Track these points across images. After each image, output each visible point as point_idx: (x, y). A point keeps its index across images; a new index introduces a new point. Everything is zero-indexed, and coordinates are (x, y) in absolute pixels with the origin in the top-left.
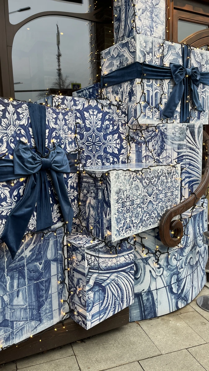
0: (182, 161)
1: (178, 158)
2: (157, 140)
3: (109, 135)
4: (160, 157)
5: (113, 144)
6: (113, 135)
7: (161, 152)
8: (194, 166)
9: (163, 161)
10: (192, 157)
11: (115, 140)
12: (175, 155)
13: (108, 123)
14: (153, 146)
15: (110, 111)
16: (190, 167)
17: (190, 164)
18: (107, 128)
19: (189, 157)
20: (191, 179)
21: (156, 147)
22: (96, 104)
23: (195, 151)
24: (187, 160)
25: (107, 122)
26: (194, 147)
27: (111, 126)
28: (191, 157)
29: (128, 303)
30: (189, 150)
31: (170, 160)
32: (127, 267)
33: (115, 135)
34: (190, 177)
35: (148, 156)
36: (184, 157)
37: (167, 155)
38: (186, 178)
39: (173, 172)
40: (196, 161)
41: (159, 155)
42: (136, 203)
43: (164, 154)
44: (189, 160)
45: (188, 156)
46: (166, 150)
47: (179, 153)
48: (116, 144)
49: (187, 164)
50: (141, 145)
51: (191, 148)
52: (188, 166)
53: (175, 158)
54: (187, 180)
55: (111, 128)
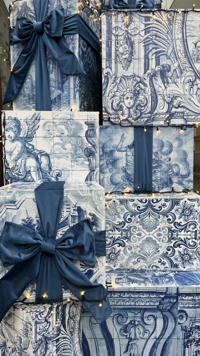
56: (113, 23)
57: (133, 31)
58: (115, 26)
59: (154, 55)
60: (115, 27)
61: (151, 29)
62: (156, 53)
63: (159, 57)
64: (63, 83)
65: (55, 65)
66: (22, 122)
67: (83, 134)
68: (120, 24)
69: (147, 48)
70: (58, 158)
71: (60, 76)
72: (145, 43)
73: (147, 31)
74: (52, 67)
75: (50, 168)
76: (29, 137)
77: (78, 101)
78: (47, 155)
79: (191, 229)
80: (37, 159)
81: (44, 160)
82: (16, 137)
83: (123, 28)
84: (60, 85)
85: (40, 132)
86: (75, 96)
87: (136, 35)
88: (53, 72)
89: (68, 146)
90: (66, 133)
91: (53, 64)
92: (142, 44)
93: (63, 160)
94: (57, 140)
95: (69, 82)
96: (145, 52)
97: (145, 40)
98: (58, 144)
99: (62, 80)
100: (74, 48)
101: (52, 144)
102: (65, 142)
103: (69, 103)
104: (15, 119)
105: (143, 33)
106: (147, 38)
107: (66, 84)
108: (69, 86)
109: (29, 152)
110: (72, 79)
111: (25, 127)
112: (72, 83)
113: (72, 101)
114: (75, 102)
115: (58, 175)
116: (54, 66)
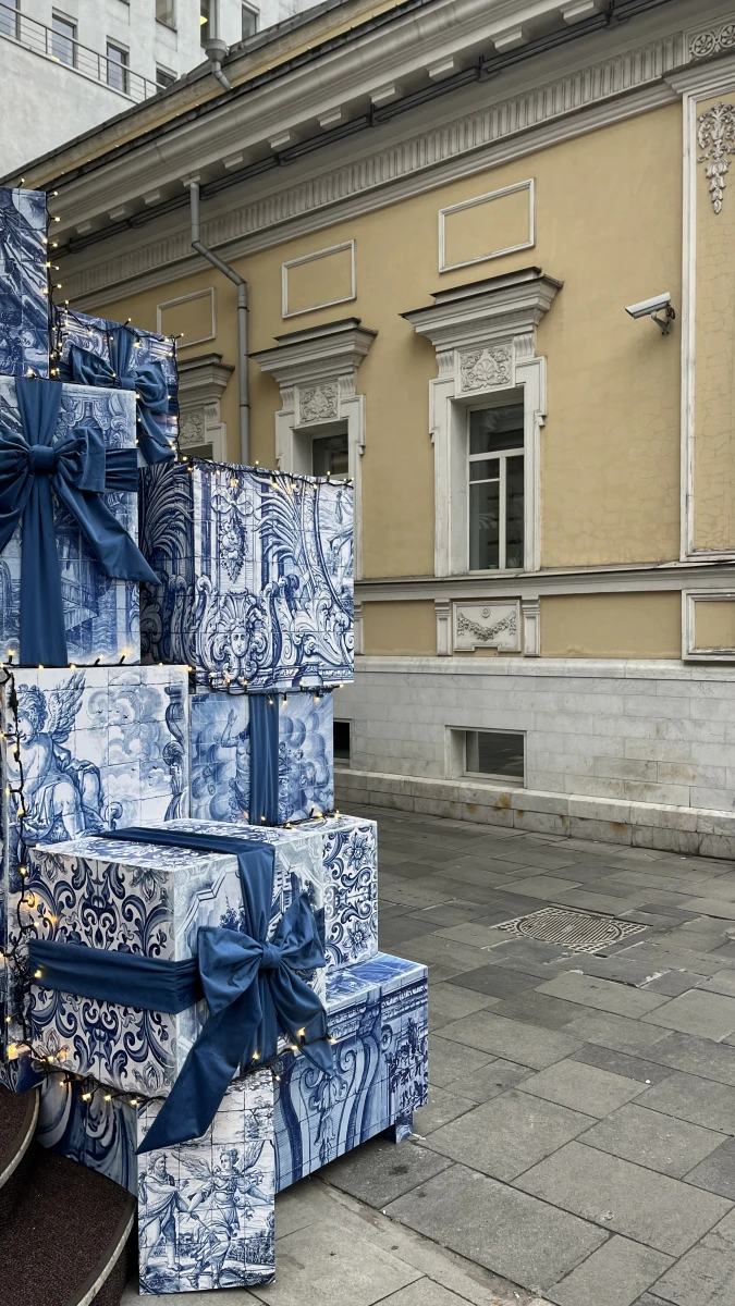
56: (213, 488)
57: (243, 506)
58: (215, 493)
59: (276, 557)
60: (216, 496)
61: (271, 508)
62: (280, 552)
63: (282, 560)
64: (98, 594)
65: (78, 550)
66: (47, 695)
67: (161, 716)
68: (224, 492)
69: (265, 542)
70: (117, 773)
71: (89, 577)
72: (261, 532)
73: (265, 509)
74: (69, 554)
75: (101, 801)
76: (62, 733)
77: (137, 638)
78: (96, 771)
79: (363, 884)
80: (76, 783)
81: (89, 783)
82: (35, 734)
83: (228, 500)
84: (90, 599)
85: (83, 719)
86: (129, 626)
87: (248, 515)
88: (71, 567)
89: (135, 745)
90: (132, 715)
91: (70, 547)
92: (258, 535)
93: (125, 778)
94: (115, 732)
95: (115, 594)
96: (263, 550)
97: (262, 526)
98: (116, 741)
99: (96, 587)
100: (126, 520)
101: (105, 742)
102: (130, 737)
103: (114, 642)
104: (34, 690)
105: (258, 513)
106: (265, 523)
107: (106, 597)
108: (115, 602)
109: (60, 767)
110: (121, 588)
111: (53, 708)
112: (122, 597)
113: (121, 637)
114: (129, 639)
115: (116, 815)
116: (74, 551)
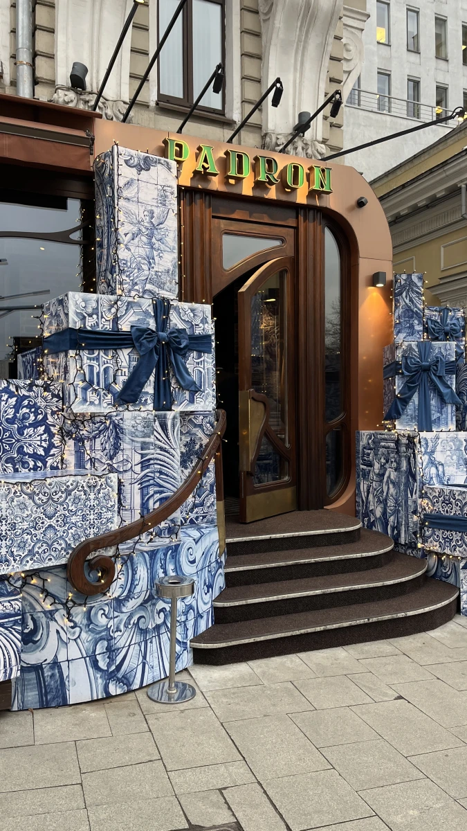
0: (148, 467)
1: (141, 463)
2: (108, 436)
3: (28, 427)
4: (114, 461)
5: (36, 441)
6: (36, 428)
7: (115, 454)
8: (167, 476)
9: (118, 466)
10: (164, 461)
11: (38, 436)
12: (138, 458)
13: (28, 411)
14: (102, 444)
15: (32, 394)
16: (162, 476)
17: (161, 473)
18: (25, 418)
19: (159, 462)
20: (163, 495)
21: (107, 446)
22: (6, 385)
23: (169, 453)
24: (156, 466)
25: (25, 410)
26: (167, 447)
27: (32, 415)
28: (162, 461)
29: (8, 675)
30: (159, 451)
31: (129, 465)
32: (6, 620)
33: (39, 428)
34: (161, 492)
35: (95, 459)
36: (152, 462)
37: (125, 457)
38: (156, 492)
39: (102, 485)
40: (171, 468)
41: (111, 458)
42: (20, 527)
43: (120, 457)
44: (159, 467)
45: (158, 459)
46: (123, 450)
47: (143, 456)
48: (41, 440)
49: (157, 472)
50: (83, 443)
51: (161, 449)
52: (158, 474)
53: (136, 463)
54: (157, 496)
55: (32, 417)
